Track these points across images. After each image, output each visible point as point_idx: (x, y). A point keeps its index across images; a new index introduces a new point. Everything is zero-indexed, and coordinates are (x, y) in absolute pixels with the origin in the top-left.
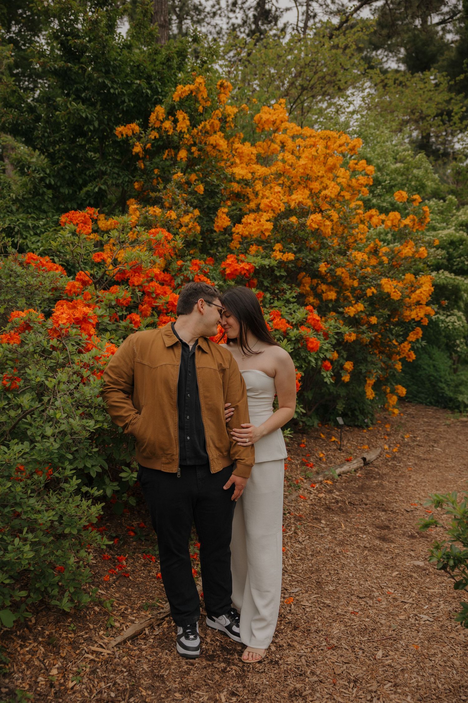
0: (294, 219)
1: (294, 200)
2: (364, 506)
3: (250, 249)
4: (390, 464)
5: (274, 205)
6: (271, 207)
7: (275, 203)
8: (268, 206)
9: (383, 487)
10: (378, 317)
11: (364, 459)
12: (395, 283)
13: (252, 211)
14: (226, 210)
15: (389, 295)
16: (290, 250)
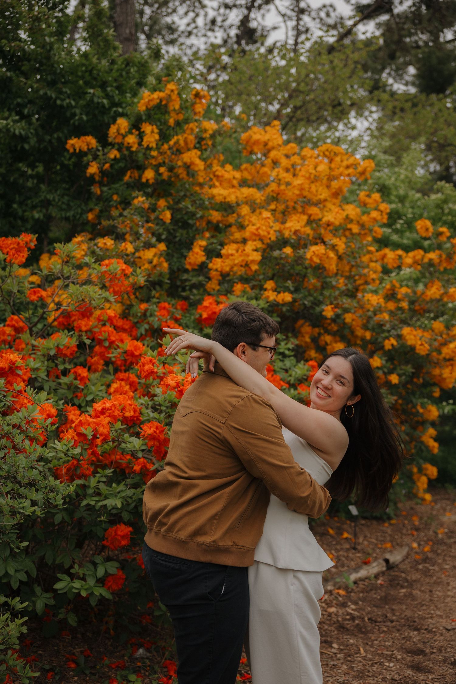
0: (288, 250)
1: (289, 228)
2: (389, 624)
3: (235, 288)
4: (420, 567)
5: (262, 233)
6: (259, 235)
7: (263, 230)
8: (255, 234)
9: (414, 598)
10: (400, 376)
11: (387, 561)
12: (419, 333)
13: (234, 242)
14: (204, 243)
15: (413, 348)
16: (286, 289)
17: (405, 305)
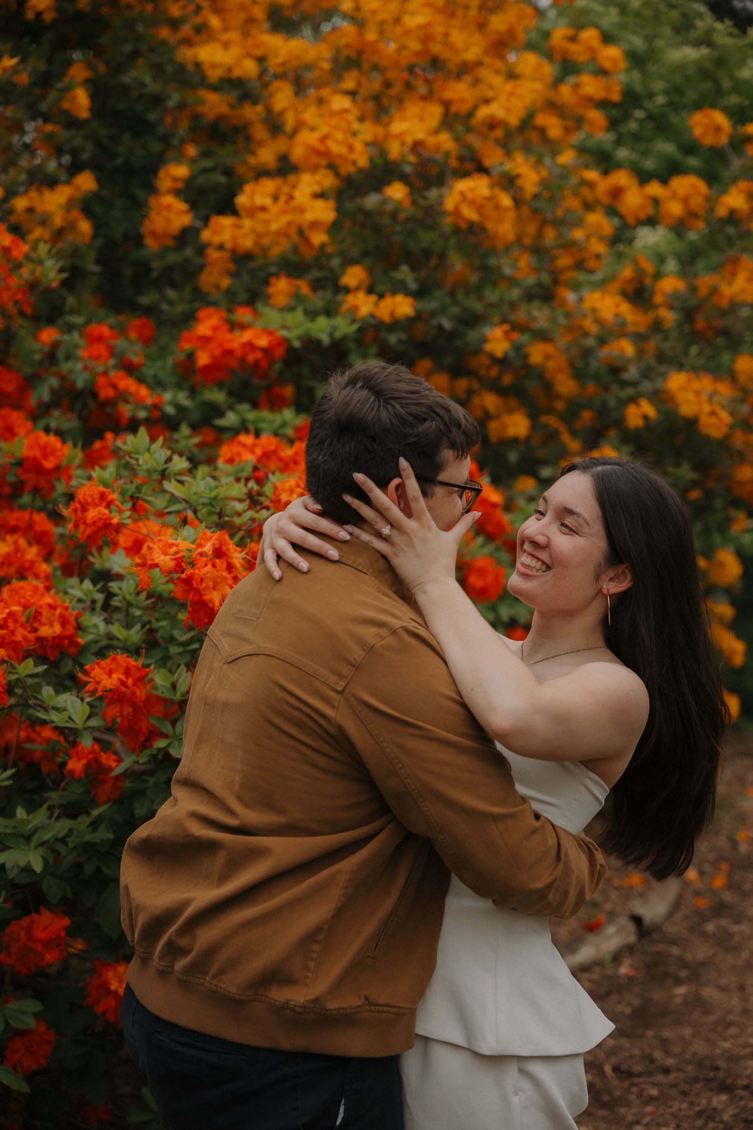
0: (397, 192)
1: (399, 136)
2: (660, 1078)
3: (272, 290)
4: (710, 927)
5: (336, 148)
6: (327, 154)
7: (337, 142)
8: (318, 153)
9: (706, 1008)
11: (637, 920)
12: (705, 384)
13: (262, 173)
14: (181, 171)
15: (692, 423)
16: (399, 288)
17: (669, 317)
